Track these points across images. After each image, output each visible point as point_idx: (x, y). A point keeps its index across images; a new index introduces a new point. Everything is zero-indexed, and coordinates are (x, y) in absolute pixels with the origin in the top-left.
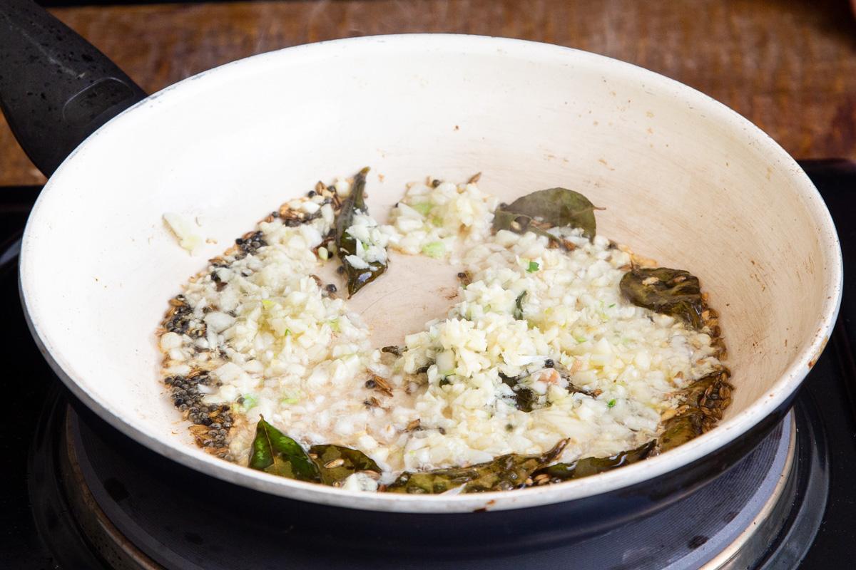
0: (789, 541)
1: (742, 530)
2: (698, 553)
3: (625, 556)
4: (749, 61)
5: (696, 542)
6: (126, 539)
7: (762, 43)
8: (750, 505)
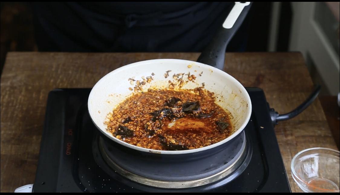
0: (244, 163)
1: (235, 161)
2: (226, 165)
3: (211, 166)
4: (239, 67)
5: (225, 163)
6: (116, 164)
7: (242, 63)
8: (237, 156)
